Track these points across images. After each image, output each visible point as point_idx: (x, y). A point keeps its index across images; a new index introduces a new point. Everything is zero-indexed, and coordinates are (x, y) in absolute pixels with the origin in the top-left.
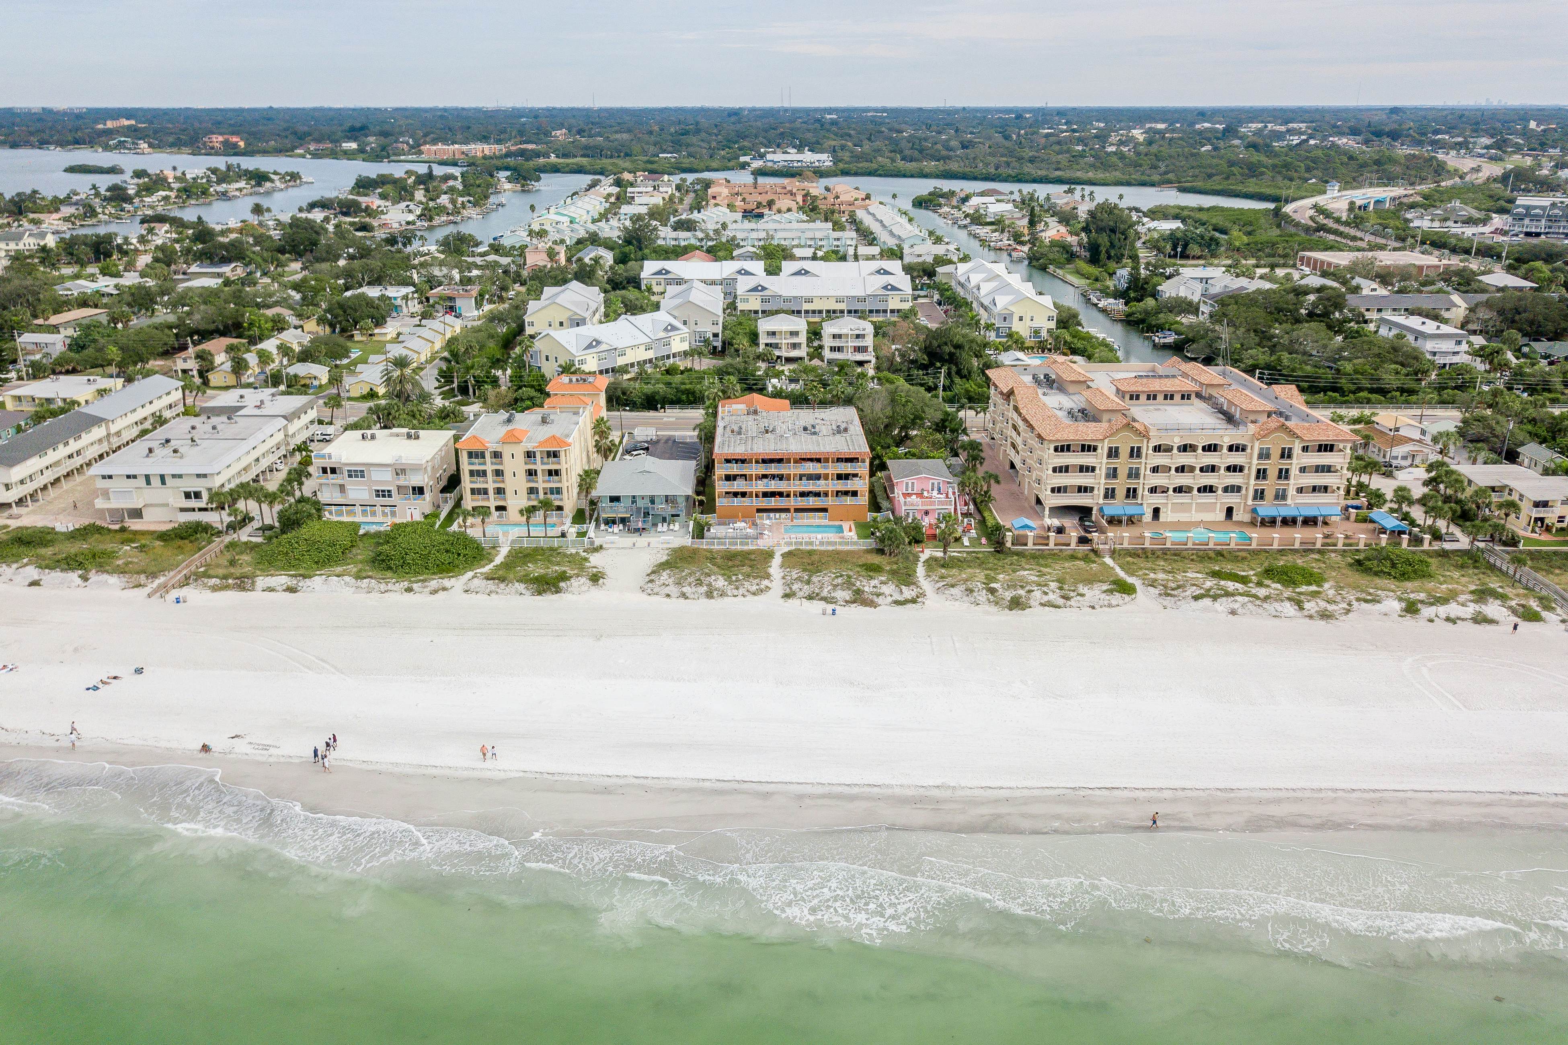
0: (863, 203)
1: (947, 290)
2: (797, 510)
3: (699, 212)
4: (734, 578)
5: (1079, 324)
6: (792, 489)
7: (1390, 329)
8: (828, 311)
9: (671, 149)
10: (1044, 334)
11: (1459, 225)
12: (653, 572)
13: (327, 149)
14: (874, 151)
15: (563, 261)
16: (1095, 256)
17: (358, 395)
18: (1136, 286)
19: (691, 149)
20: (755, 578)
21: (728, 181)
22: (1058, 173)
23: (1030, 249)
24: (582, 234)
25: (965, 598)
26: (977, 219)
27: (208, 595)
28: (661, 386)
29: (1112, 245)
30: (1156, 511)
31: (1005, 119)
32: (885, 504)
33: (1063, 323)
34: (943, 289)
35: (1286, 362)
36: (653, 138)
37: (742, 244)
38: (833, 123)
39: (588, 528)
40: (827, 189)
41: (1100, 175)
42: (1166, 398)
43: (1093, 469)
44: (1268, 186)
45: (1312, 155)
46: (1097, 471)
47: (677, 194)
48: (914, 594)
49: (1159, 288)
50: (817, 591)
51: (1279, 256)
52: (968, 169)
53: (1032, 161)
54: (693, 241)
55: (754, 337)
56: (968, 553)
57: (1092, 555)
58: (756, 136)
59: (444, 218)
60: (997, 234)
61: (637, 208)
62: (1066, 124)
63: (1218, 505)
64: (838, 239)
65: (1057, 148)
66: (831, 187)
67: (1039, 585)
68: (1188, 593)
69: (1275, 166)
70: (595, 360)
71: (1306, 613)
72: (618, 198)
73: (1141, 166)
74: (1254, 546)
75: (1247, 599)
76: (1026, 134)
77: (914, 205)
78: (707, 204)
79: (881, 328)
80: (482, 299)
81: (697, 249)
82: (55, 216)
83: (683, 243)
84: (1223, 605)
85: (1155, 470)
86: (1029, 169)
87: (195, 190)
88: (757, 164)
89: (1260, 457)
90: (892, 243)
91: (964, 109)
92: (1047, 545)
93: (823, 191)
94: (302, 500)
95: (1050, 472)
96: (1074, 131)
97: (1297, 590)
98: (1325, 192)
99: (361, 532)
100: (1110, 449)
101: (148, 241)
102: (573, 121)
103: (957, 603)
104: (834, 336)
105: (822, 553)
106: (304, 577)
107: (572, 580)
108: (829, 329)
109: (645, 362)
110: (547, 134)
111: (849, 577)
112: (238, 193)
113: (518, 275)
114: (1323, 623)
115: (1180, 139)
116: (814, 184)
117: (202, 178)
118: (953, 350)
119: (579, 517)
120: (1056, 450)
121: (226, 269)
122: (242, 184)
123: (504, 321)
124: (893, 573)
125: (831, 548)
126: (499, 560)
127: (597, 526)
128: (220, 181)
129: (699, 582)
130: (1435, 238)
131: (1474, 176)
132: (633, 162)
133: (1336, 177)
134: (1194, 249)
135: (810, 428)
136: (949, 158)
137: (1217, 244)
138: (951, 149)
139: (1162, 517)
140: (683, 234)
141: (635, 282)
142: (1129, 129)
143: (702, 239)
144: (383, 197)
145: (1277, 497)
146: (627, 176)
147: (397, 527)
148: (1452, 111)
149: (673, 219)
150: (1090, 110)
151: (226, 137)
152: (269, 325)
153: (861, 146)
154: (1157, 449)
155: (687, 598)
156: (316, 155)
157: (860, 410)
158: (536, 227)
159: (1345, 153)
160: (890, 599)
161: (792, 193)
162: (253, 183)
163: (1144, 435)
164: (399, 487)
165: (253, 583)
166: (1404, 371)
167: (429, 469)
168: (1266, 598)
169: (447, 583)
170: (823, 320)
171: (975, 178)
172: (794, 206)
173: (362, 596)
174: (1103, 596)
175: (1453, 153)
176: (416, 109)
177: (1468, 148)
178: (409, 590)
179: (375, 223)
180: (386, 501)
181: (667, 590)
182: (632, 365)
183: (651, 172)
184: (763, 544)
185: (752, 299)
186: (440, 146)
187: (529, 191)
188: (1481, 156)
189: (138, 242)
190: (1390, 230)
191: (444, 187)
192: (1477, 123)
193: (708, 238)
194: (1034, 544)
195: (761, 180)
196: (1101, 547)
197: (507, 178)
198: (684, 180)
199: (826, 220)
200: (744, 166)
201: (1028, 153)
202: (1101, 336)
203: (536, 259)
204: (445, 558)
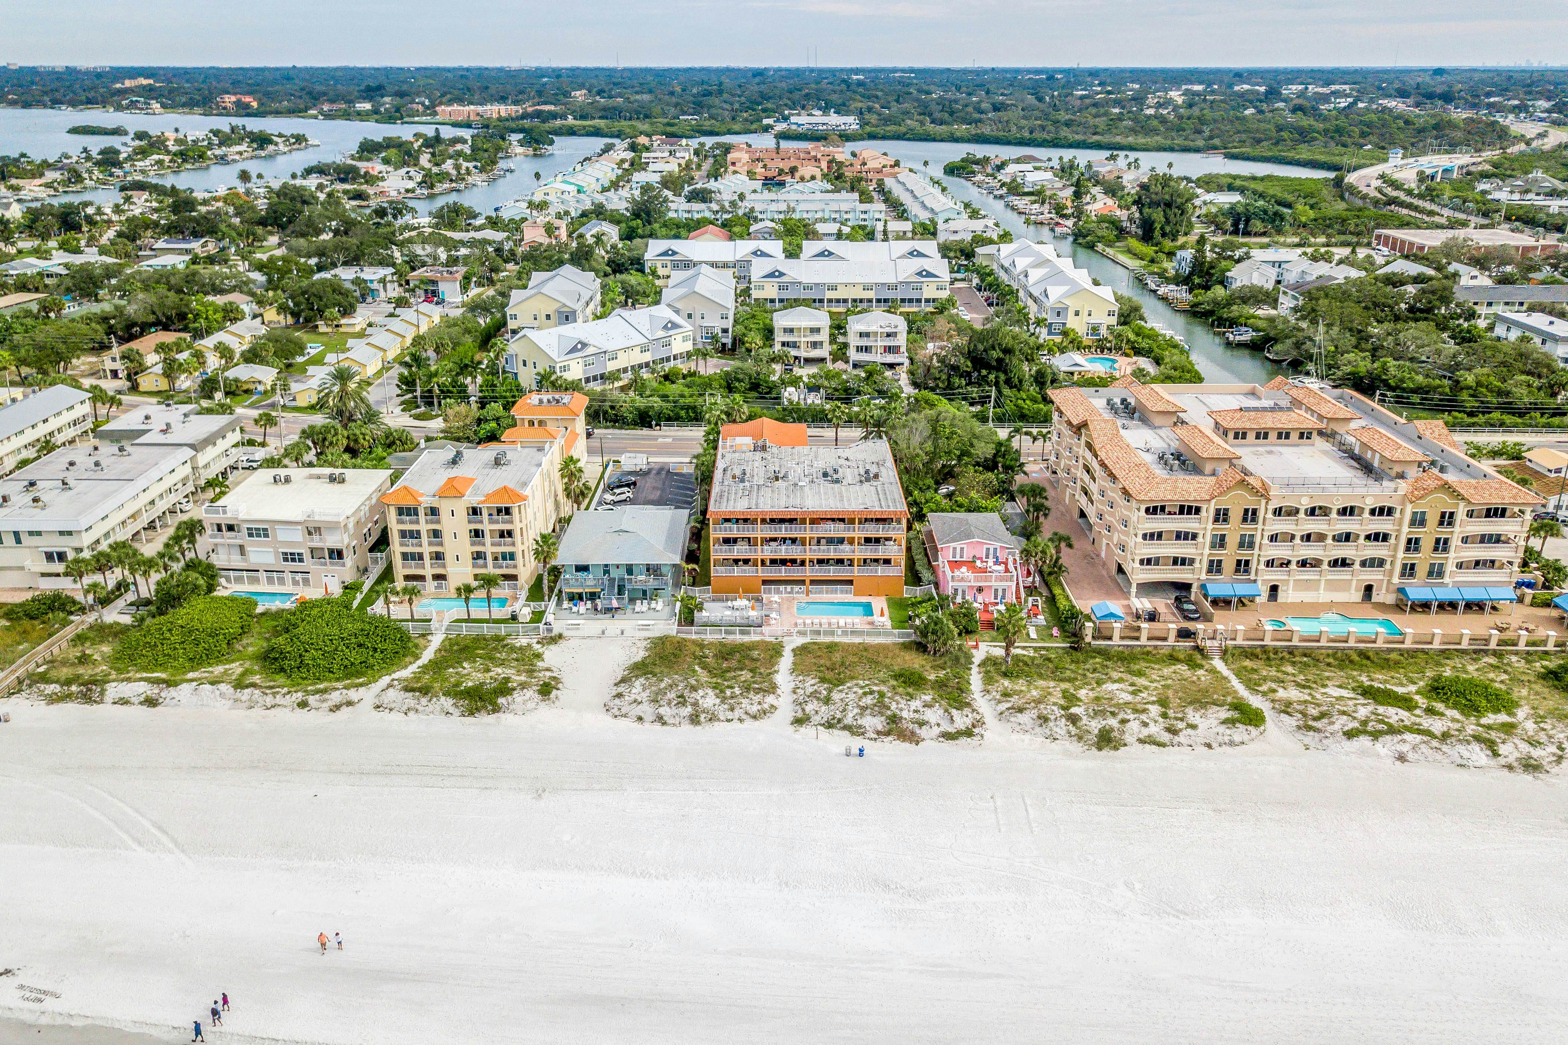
0: (892, 171)
1: (989, 275)
2: (813, 582)
3: (716, 179)
4: (728, 692)
5: (1142, 318)
6: (808, 556)
7: (1508, 329)
8: (855, 301)
9: (691, 110)
10: (1104, 332)
11: (1541, 197)
12: (623, 680)
13: (340, 110)
14: (903, 113)
15: (564, 237)
16: (1147, 234)
17: (304, 404)
18: (1201, 271)
19: (713, 111)
20: (758, 691)
21: (749, 146)
22: (1096, 138)
23: (1075, 224)
24: (588, 206)
25: (1038, 730)
26: (1014, 188)
27: (41, 707)
28: (656, 399)
29: (1168, 221)
30: (1274, 589)
31: (1036, 81)
32: (926, 575)
33: (1125, 319)
34: (984, 274)
35: (1393, 371)
36: (674, 100)
37: (760, 216)
38: (860, 84)
39: (546, 607)
40: (854, 155)
41: (1141, 140)
42: (1280, 436)
43: (1194, 536)
44: (1321, 153)
45: (1366, 118)
46: (1200, 539)
47: (696, 159)
48: (968, 722)
49: (1228, 274)
50: (838, 715)
51: (1351, 233)
52: (1002, 133)
53: (1068, 124)
54: (708, 215)
55: (768, 333)
56: (1036, 649)
57: (1198, 656)
58: (780, 98)
59: (447, 186)
60: (1036, 206)
61: (650, 177)
62: (1099, 85)
63: (1354, 583)
64: (866, 212)
65: (1094, 111)
66: (858, 153)
67: (1136, 711)
68: (1337, 727)
69: (1326, 131)
70: (580, 367)
71: (1502, 761)
72: (632, 164)
73: (1184, 130)
74: (1408, 645)
75: (1419, 738)
76: (1059, 95)
77: (945, 172)
78: (726, 171)
79: (914, 322)
80: (469, 283)
81: (711, 223)
82: (38, 181)
83: (696, 216)
84: (1386, 747)
85: (1273, 538)
86: (1065, 132)
87: (191, 154)
88: (781, 127)
89: (1413, 523)
90: (924, 216)
91: (993, 69)
92: (1137, 639)
93: (850, 157)
94: (191, 566)
95: (1140, 539)
96: (1109, 93)
97: (1484, 721)
98: (1386, 160)
99: (260, 609)
100: (1218, 511)
101: (123, 211)
102: (594, 81)
103: (1027, 737)
104: (861, 335)
105: (847, 648)
106: (169, 683)
107: (516, 694)
108: (855, 325)
109: (640, 366)
110: (567, 94)
111: (882, 695)
112: (237, 157)
113: (512, 252)
114: (1529, 778)
115: (1221, 101)
116: (840, 149)
117: (203, 140)
118: (1001, 355)
119: (536, 592)
120: (1147, 510)
121: (196, 245)
122: (243, 147)
123: (488, 310)
124: (940, 685)
125: (857, 640)
126: (428, 655)
127: (559, 603)
128: (221, 144)
129: (682, 701)
130: (1521, 212)
131: (1540, 142)
132: (652, 124)
133: (1393, 143)
134: (1257, 225)
135: (830, 471)
136: (980, 121)
137: (1282, 219)
138: (981, 112)
139: (1281, 596)
140: (696, 206)
141: (638, 264)
142: (1166, 91)
143: (717, 212)
144: (386, 161)
145: (1430, 574)
146: (643, 140)
147: (305, 605)
148: (1498, 72)
149: (687, 189)
150: (1122, 71)
151: (239, 96)
152: (218, 316)
153: (889, 108)
154: (1278, 512)
155: (664, 723)
156: (328, 116)
157: (894, 445)
158: (538, 198)
159: (1399, 117)
160: (936, 731)
161: (817, 160)
162: (255, 146)
163: (1263, 493)
164: (312, 550)
165: (102, 693)
166: (1537, 383)
167: (351, 526)
168: (1445, 736)
169: (353, 695)
170: (848, 313)
171: (1009, 143)
172: (818, 173)
173: (241, 713)
174: (1222, 729)
175: (1511, 117)
176: (438, 69)
177: (1527, 112)
178: (303, 704)
179: (371, 191)
180: (297, 566)
181: (638, 710)
182: (625, 370)
183: (670, 135)
184: (767, 634)
185: (768, 286)
186: (456, 107)
187: (541, 156)
188: (1541, 120)
189: (113, 212)
190: (1471, 205)
191: (451, 150)
192: (1529, 86)
193: (723, 210)
194: (1122, 638)
195: (784, 144)
196: (1209, 643)
197: (519, 141)
198: (702, 145)
199: (852, 189)
200: (767, 129)
201: (1063, 116)
202: (1169, 333)
203: (534, 235)
204: (355, 656)
